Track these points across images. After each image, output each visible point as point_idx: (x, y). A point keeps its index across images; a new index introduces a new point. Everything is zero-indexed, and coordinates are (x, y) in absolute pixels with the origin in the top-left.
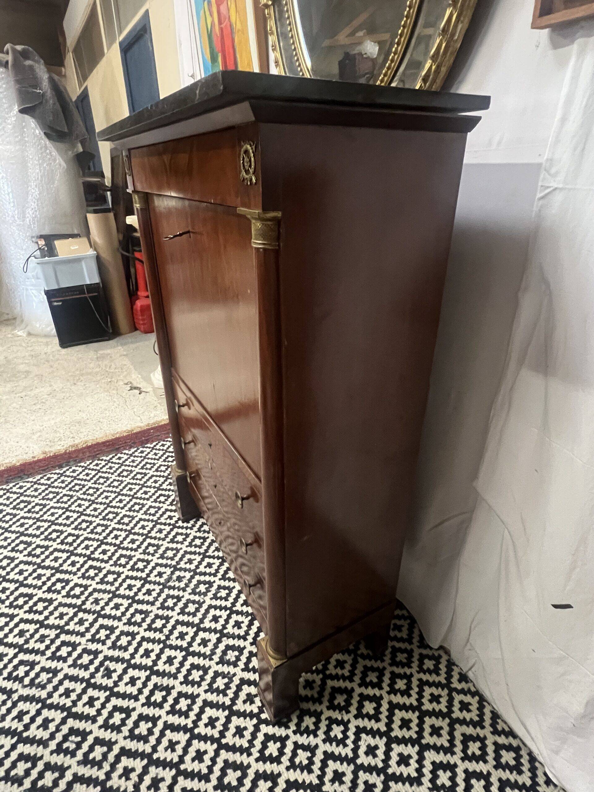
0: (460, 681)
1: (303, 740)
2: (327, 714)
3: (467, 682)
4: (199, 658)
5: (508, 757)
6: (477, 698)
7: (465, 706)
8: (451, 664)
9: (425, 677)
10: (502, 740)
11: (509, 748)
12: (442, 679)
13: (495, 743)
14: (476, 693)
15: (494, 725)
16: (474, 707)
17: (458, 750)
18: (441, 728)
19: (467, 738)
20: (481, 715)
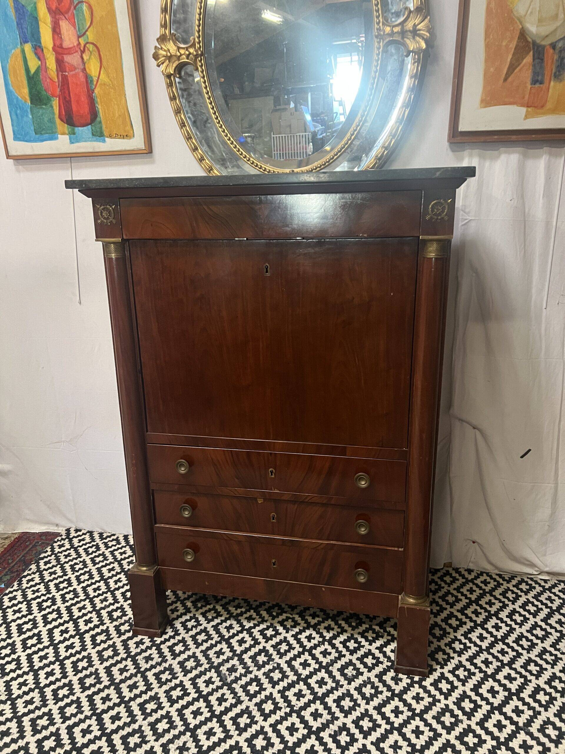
0: (470, 574)
1: (451, 666)
2: (442, 644)
3: (473, 571)
4: (333, 693)
5: (524, 586)
6: (485, 575)
7: (485, 583)
8: (457, 570)
9: (455, 586)
10: (514, 582)
11: (520, 583)
12: (461, 580)
13: (514, 586)
14: (482, 574)
15: (504, 580)
16: (488, 579)
17: (507, 602)
18: (490, 600)
19: (504, 594)
20: (495, 580)
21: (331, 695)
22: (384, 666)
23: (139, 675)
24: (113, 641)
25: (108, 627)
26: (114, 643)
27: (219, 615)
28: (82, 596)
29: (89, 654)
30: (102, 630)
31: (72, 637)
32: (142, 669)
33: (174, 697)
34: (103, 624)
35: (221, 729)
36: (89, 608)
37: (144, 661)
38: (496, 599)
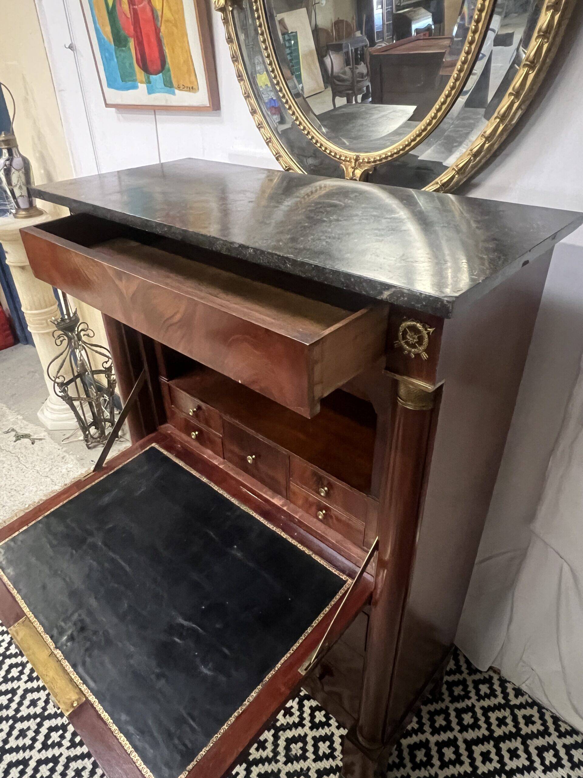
0: (516, 696)
3: (522, 695)
4: (264, 765)
5: (578, 755)
6: (536, 708)
7: (529, 720)
8: (503, 682)
9: (486, 703)
10: (569, 740)
11: (576, 746)
12: (500, 699)
13: (565, 746)
14: (533, 704)
15: (557, 729)
16: (536, 718)
17: (537, 764)
18: (517, 749)
19: (541, 750)
20: (544, 723)
21: (260, 765)
22: (334, 764)
38: (527, 751)
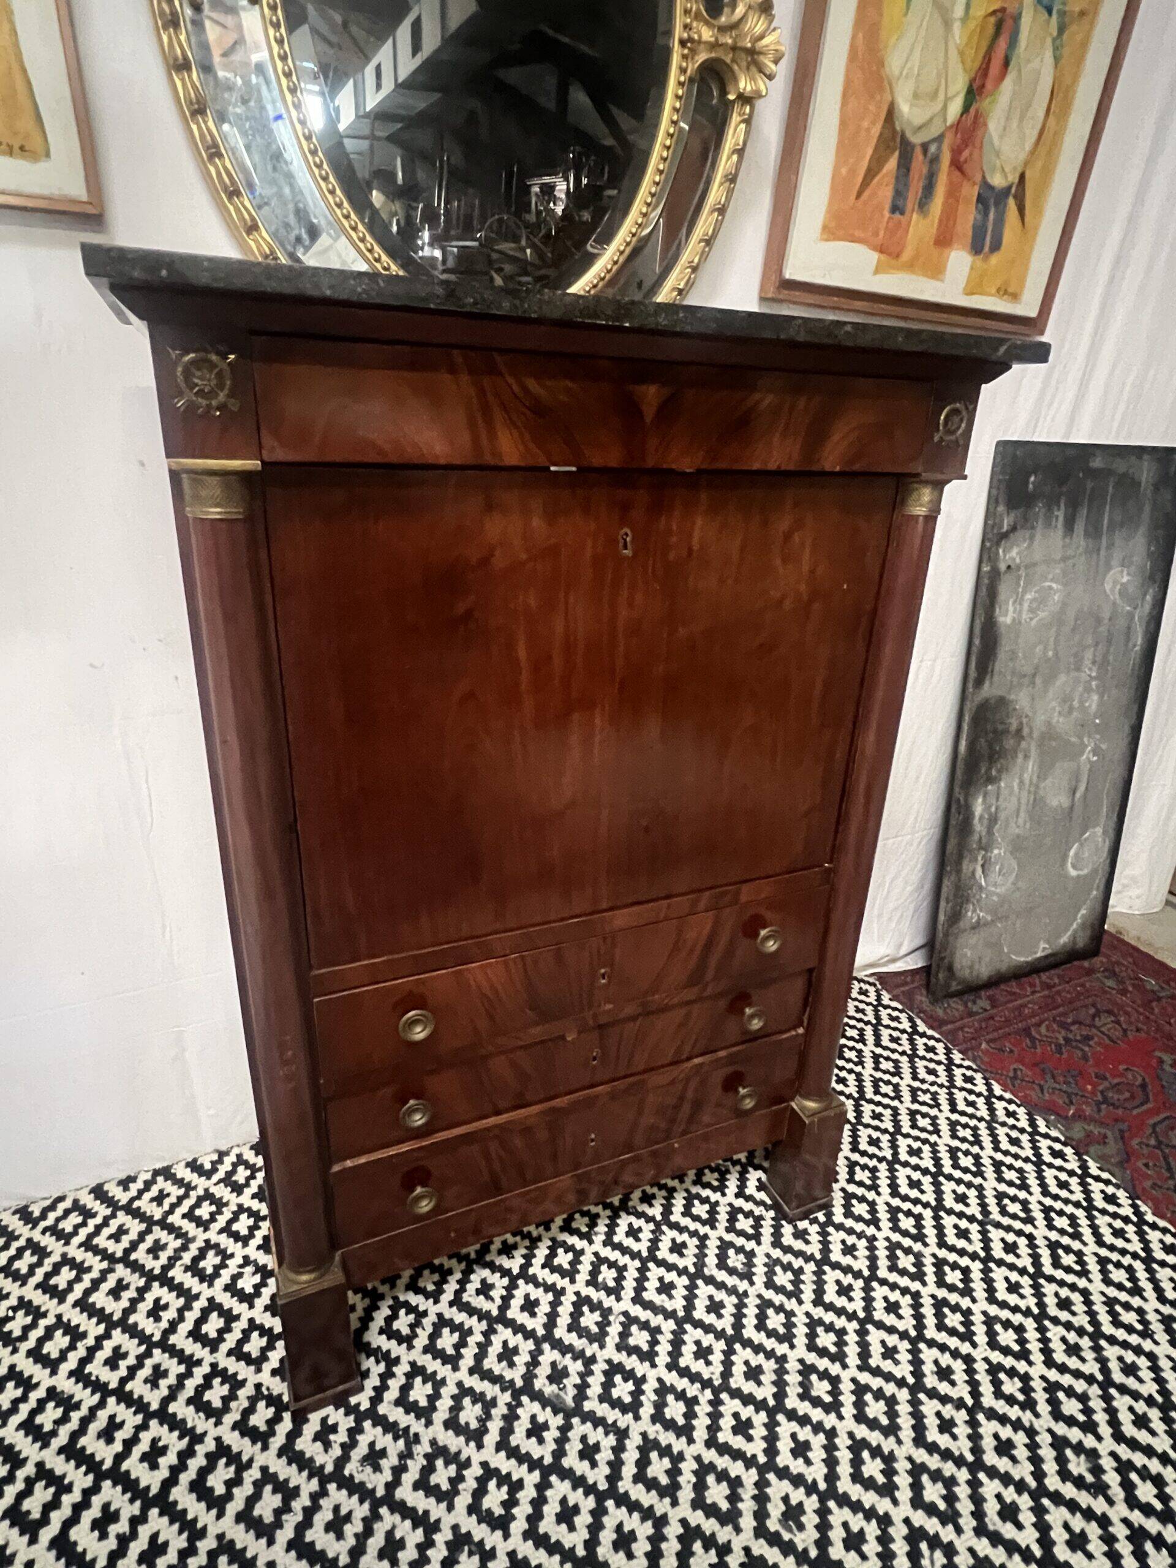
23: (384, 1511)
24: (256, 1465)
25: (218, 1440)
26: (264, 1469)
27: (444, 1275)
28: (88, 1399)
29: (220, 1537)
30: (208, 1456)
31: (136, 1522)
32: (380, 1492)
33: (498, 1511)
34: (197, 1438)
35: (636, 1515)
36: (130, 1419)
37: (369, 1469)
